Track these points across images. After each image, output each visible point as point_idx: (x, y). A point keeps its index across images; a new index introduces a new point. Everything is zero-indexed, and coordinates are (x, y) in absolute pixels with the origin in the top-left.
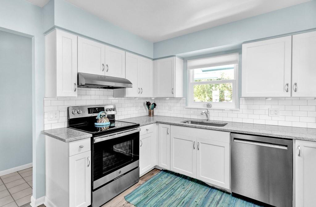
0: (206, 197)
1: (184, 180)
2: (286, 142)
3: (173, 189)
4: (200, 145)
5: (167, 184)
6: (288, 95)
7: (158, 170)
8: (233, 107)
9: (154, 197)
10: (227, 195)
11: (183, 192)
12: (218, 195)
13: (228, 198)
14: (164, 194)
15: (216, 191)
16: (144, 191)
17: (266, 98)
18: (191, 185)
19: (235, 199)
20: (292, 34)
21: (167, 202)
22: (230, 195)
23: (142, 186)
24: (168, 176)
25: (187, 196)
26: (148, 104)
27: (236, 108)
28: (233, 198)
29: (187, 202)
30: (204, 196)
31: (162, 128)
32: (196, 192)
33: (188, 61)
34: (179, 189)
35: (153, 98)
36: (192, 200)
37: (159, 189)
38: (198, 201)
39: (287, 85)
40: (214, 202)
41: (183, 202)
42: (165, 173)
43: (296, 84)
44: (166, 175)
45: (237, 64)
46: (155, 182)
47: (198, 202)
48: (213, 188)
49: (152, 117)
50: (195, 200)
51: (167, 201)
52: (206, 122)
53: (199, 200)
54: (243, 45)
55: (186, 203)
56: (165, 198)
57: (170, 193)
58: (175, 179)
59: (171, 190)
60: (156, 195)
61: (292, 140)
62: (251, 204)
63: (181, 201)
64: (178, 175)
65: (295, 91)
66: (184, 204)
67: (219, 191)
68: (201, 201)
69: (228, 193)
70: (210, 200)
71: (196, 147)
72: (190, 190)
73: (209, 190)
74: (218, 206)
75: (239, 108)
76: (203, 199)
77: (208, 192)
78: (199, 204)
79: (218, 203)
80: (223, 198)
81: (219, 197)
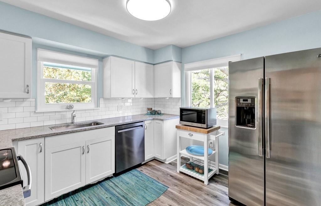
0: (106, 191)
1: (70, 199)
4: (91, 147)
6: (133, 96)
8: (92, 106)
10: (113, 179)
11: (87, 204)
13: (116, 180)
15: (104, 182)
19: (119, 176)
22: (114, 178)
27: (95, 107)
28: (117, 177)
30: (104, 191)
31: (26, 146)
32: (96, 194)
36: (102, 200)
38: (107, 196)
39: (134, 90)
40: (115, 187)
45: (97, 69)
48: (99, 183)
50: (105, 199)
52: (72, 125)
53: (105, 195)
54: (111, 57)
61: (143, 121)
62: (127, 173)
65: (136, 94)
67: (106, 181)
68: (108, 194)
69: (112, 177)
70: (111, 189)
71: (86, 151)
72: (89, 198)
73: (100, 186)
74: (119, 187)
75: (99, 107)
76: (106, 192)
77: (102, 188)
78: (110, 196)
79: (117, 186)
80: (114, 182)
81: (111, 183)
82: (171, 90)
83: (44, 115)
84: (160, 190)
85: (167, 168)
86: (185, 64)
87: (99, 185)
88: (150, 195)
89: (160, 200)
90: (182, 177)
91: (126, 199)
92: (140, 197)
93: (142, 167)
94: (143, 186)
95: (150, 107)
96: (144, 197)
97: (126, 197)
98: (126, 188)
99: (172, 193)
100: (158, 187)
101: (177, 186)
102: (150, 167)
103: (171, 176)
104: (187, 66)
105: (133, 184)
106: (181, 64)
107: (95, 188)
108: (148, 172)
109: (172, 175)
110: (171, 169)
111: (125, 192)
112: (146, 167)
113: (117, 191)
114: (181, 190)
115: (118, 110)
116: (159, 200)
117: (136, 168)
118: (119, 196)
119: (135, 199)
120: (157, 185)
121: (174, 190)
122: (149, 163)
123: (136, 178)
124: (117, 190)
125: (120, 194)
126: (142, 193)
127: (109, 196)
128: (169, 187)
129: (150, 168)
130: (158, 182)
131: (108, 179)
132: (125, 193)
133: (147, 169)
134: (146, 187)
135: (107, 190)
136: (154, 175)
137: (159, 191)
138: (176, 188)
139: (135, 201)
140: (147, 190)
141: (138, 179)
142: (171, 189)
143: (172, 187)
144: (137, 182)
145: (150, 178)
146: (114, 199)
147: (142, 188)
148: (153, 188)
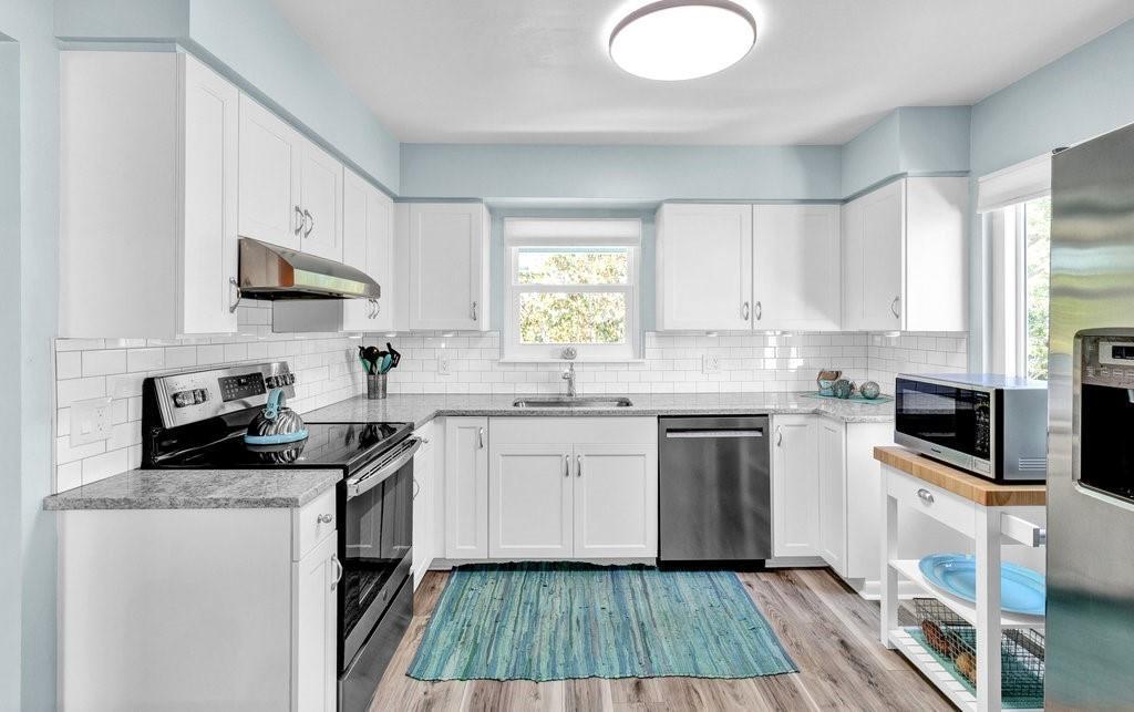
0: (614, 593)
1: (535, 576)
2: (758, 422)
3: (526, 603)
4: (585, 462)
5: (499, 597)
6: (746, 325)
7: (440, 575)
9: (498, 638)
10: (651, 573)
11: (557, 601)
12: (635, 580)
13: (656, 580)
14: (516, 622)
15: (624, 573)
16: (453, 637)
17: (708, 333)
18: (560, 581)
19: (670, 574)
20: (753, 202)
21: (541, 636)
22: (657, 572)
23: (433, 627)
24: (484, 577)
25: (575, 607)
26: (369, 355)
27: (636, 358)
28: (665, 574)
29: (585, 617)
30: (610, 591)
31: (458, 430)
32: (587, 590)
33: (506, 219)
34: (542, 598)
35: (389, 333)
36: (591, 609)
37: (492, 615)
38: (606, 605)
39: (747, 304)
40: (639, 595)
41: (578, 622)
42: (468, 573)
43: (759, 304)
44: (476, 578)
45: (639, 247)
46: (461, 605)
47: (607, 607)
48: (613, 568)
49: (381, 401)
50: (599, 606)
51: (538, 634)
52: (567, 399)
53: (607, 602)
54: (666, 207)
55: (585, 621)
56: (525, 630)
57: (527, 614)
58: (510, 579)
59: (525, 609)
60: (497, 634)
61: (766, 415)
63: (571, 621)
64: (510, 567)
65: (759, 318)
66: (581, 623)
67: (631, 572)
68: (613, 603)
69: (650, 568)
70: (628, 595)
71: (573, 470)
72: (570, 591)
73: (609, 576)
74: (651, 599)
75: (644, 357)
76: (611, 598)
77: (610, 581)
78: (612, 610)
79: (647, 594)
80: (647, 582)
81: (639, 582)
82: (897, 299)
83: (517, 368)
84: (760, 661)
85: (855, 613)
86: (981, 179)
87: (608, 574)
88: (715, 660)
89: (733, 688)
90: (889, 666)
91: (645, 634)
92: (683, 649)
93: (760, 574)
94: (715, 626)
95: (835, 368)
96: (692, 654)
97: (647, 628)
98: (666, 607)
99: (796, 692)
100: (760, 649)
101: (835, 682)
102: (789, 585)
103: (843, 642)
104: (990, 185)
105: (693, 607)
106: (966, 179)
107: (596, 576)
108: (770, 598)
109: (849, 642)
110: (863, 621)
111: (654, 616)
112: (771, 582)
113: (637, 606)
114: (837, 700)
115: (705, 370)
116: (732, 686)
117: (738, 571)
118: (634, 620)
119: (665, 647)
120: (763, 644)
121: (810, 688)
122: (797, 572)
123: (715, 596)
124: (642, 605)
125: (637, 616)
126: (697, 642)
127: (610, 606)
128: (800, 668)
129: (784, 586)
130: (774, 640)
131: (639, 567)
132: (653, 620)
133: (771, 587)
134: (722, 634)
135: (617, 592)
136: (779, 614)
137: (754, 664)
138: (826, 685)
139: (662, 650)
140: (718, 642)
141: (716, 602)
142: (804, 680)
143: (811, 677)
144: (708, 610)
145: (755, 616)
146: (617, 619)
147: (707, 630)
148: (744, 646)
